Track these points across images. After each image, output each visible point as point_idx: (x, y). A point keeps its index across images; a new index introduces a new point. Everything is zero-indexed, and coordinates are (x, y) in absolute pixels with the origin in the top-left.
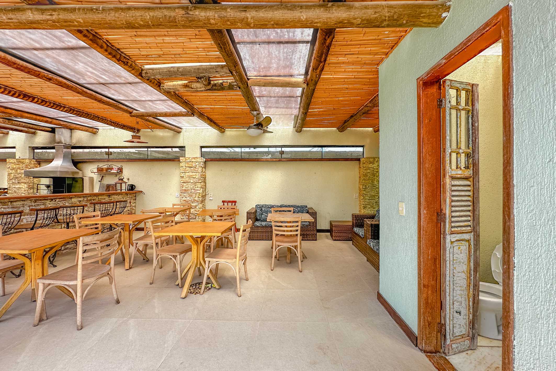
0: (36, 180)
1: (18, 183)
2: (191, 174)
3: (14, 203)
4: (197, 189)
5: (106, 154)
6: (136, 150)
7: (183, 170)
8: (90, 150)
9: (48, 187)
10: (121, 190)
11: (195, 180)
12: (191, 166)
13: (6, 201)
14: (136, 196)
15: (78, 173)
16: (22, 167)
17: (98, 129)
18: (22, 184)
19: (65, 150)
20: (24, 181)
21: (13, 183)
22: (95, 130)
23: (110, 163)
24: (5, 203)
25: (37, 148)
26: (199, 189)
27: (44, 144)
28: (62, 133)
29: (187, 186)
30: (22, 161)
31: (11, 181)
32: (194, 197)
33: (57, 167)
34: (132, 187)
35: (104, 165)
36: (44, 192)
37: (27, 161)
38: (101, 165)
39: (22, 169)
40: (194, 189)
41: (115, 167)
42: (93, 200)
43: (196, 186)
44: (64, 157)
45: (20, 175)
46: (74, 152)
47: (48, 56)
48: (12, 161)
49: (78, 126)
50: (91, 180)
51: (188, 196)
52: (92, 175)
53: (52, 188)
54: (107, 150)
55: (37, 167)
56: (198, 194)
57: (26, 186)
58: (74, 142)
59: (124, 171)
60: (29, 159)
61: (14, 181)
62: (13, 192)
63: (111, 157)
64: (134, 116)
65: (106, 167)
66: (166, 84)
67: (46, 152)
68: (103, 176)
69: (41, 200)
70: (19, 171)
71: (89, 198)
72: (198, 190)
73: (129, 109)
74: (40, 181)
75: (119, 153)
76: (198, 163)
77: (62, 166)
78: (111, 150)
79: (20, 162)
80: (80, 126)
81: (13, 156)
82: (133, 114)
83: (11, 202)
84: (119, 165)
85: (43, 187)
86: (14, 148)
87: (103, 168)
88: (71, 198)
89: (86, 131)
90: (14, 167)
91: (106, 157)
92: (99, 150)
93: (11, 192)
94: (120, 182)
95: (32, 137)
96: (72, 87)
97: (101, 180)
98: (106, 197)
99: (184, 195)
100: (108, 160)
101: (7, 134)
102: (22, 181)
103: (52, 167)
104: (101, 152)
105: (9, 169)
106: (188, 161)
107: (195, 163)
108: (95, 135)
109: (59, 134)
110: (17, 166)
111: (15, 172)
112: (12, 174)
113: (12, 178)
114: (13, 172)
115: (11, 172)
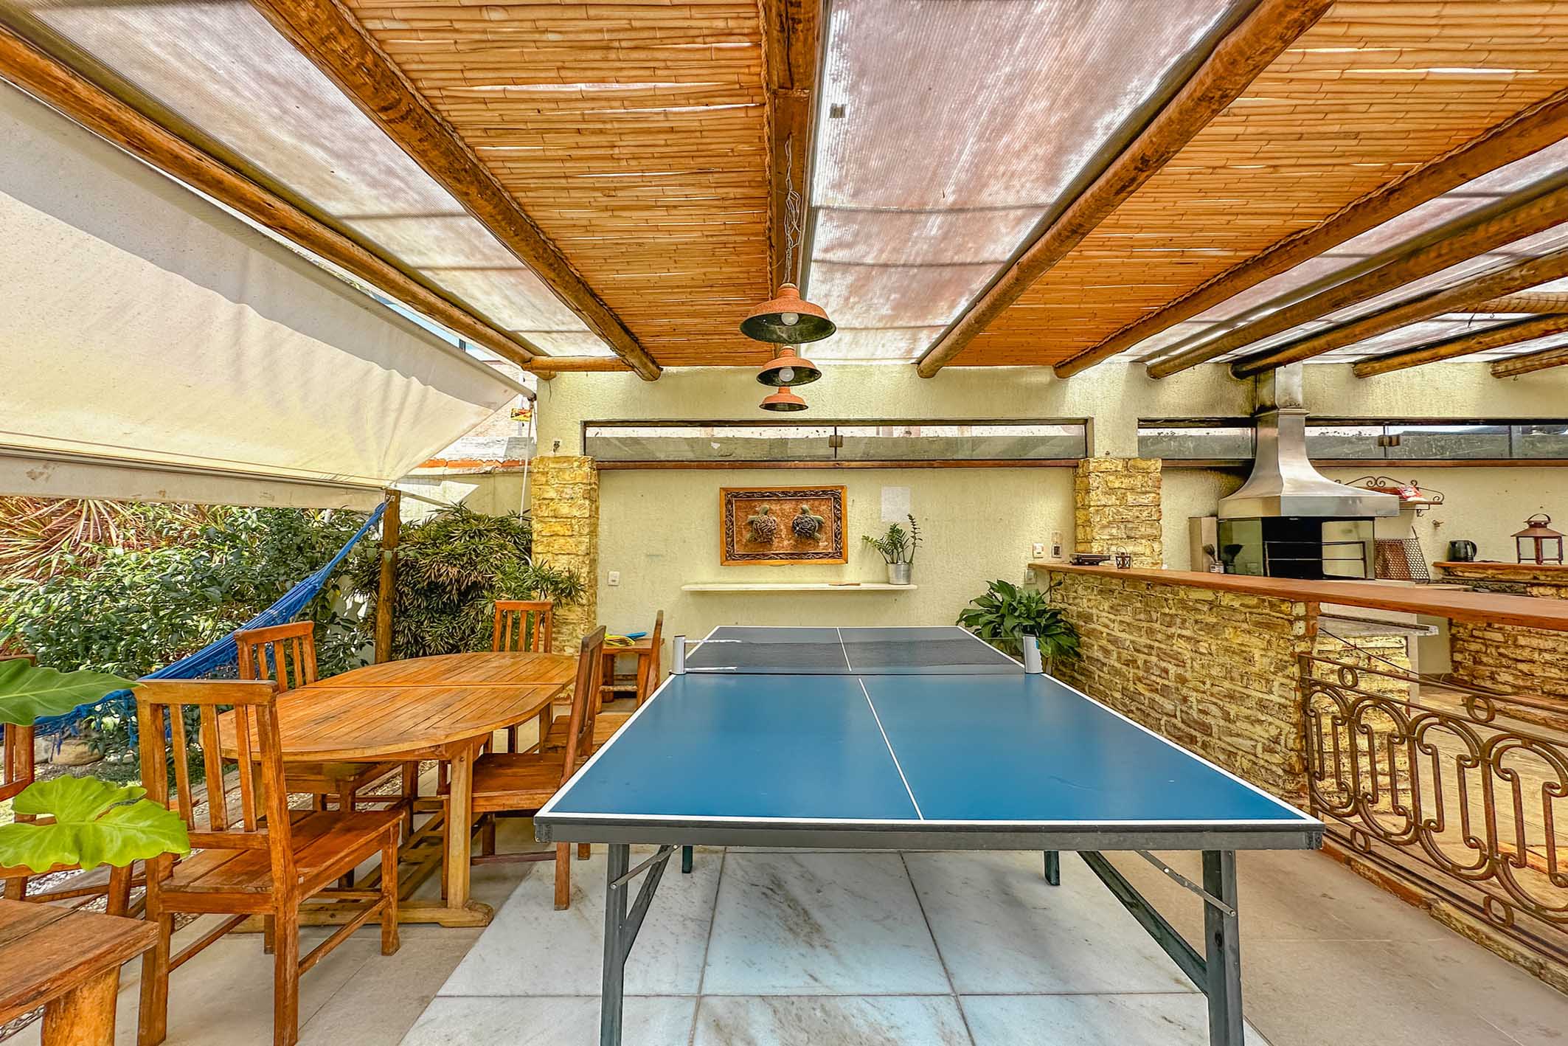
1: (1129, 537)
5: (1379, 444)
16: (1142, 486)
18: (1143, 541)
21: (1113, 537)
23: (1376, 473)
31: (1106, 531)
39: (1144, 493)
45: (1135, 512)
61: (1114, 531)
63: (1394, 452)
70: (1130, 498)
79: (1134, 467)
90: (1117, 485)
91: (1378, 452)
92: (1352, 431)
104: (1360, 438)
105: (1099, 492)
110: (1126, 481)
111: (1118, 502)
112: (1106, 509)
113: (1110, 523)
114: (1110, 503)
115: (1103, 503)
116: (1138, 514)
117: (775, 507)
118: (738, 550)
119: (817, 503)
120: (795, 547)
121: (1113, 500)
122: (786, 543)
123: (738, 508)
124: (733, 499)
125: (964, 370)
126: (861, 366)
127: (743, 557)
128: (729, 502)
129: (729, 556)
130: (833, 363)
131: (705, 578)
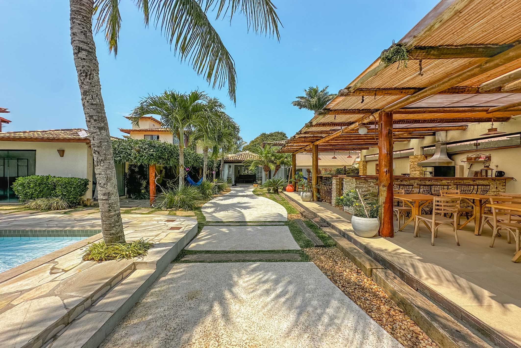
0: (424, 169)
1: (415, 170)
3: (410, 181)
5: (475, 145)
6: (507, 138)
8: (461, 144)
9: (431, 173)
10: (487, 176)
13: (407, 179)
14: (505, 182)
15: (451, 162)
16: (417, 161)
17: (467, 126)
19: (441, 146)
20: (418, 169)
22: (464, 127)
23: (478, 153)
24: (406, 180)
25: (425, 147)
27: (429, 144)
28: (440, 134)
30: (417, 156)
31: (411, 169)
33: (436, 159)
34: (500, 174)
35: (473, 155)
36: (428, 175)
37: (420, 156)
38: (470, 155)
41: (483, 155)
42: (459, 183)
44: (441, 152)
45: (416, 166)
46: (449, 147)
47: (423, 103)
48: (412, 157)
49: (450, 128)
50: (462, 168)
52: (462, 164)
53: (434, 174)
54: (475, 142)
55: (425, 160)
57: (418, 172)
58: (449, 139)
59: (492, 158)
60: (420, 155)
64: (490, 113)
66: (506, 86)
67: (430, 149)
68: (472, 164)
69: (423, 180)
70: (415, 163)
71: (455, 181)
73: (485, 108)
74: (426, 169)
75: (487, 143)
77: (439, 158)
78: (479, 141)
80: (452, 128)
81: (412, 154)
82: (489, 111)
83: (409, 180)
84: (487, 154)
85: (428, 173)
86: (413, 149)
87: (471, 158)
88: (442, 180)
89: (457, 130)
90: (413, 161)
91: (475, 148)
92: (468, 143)
93: (410, 175)
94: (486, 168)
95: (422, 141)
96: (437, 111)
97: (470, 167)
98: (470, 181)
100: (477, 151)
101: (410, 141)
102: (417, 169)
103: (433, 160)
104: (470, 144)
105: (410, 162)
108: (464, 131)
109: (438, 136)
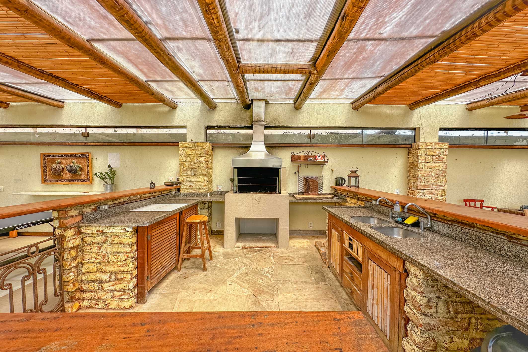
1: (195, 175)
2: (433, 164)
4: (440, 184)
5: (308, 137)
7: (423, 160)
11: (437, 173)
12: (433, 154)
16: (201, 154)
18: (201, 176)
21: (188, 175)
25: (213, 128)
26: (443, 184)
28: (262, 107)
29: (427, 181)
31: (185, 172)
32: (436, 194)
38: (297, 152)
39: (202, 157)
40: (437, 185)
41: (316, 154)
43: (439, 181)
45: (198, 164)
48: (184, 145)
51: (428, 194)
54: (308, 132)
56: (441, 191)
61: (189, 172)
62: (187, 187)
63: (314, 141)
65: (302, 154)
68: (299, 167)
70: (196, 159)
72: (442, 186)
76: (442, 150)
78: (314, 132)
79: (198, 146)
81: (184, 138)
86: (184, 127)
90: (190, 153)
93: (185, 187)
94: (354, 175)
95: (210, 112)
97: (298, 171)
99: (422, 192)
101: (176, 107)
104: (300, 135)
105: (182, 156)
106: (430, 147)
107: (439, 151)
110: (194, 151)
111: (191, 160)
112: (186, 163)
113: (187, 169)
114: (187, 161)
115: (184, 160)
116: (199, 165)
117: (64, 161)
118: (49, 178)
119: (80, 159)
120: (72, 177)
121: (188, 159)
122: (68, 175)
123: (49, 161)
124: (46, 157)
125: (133, 105)
126: (91, 103)
127: (51, 181)
128: (45, 159)
129: (45, 181)
130: (80, 102)
131: (39, 189)
